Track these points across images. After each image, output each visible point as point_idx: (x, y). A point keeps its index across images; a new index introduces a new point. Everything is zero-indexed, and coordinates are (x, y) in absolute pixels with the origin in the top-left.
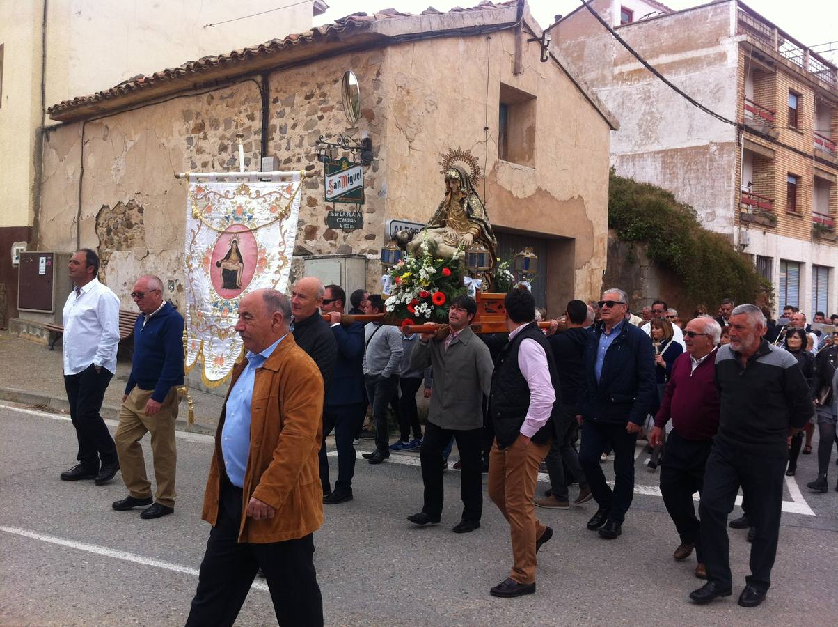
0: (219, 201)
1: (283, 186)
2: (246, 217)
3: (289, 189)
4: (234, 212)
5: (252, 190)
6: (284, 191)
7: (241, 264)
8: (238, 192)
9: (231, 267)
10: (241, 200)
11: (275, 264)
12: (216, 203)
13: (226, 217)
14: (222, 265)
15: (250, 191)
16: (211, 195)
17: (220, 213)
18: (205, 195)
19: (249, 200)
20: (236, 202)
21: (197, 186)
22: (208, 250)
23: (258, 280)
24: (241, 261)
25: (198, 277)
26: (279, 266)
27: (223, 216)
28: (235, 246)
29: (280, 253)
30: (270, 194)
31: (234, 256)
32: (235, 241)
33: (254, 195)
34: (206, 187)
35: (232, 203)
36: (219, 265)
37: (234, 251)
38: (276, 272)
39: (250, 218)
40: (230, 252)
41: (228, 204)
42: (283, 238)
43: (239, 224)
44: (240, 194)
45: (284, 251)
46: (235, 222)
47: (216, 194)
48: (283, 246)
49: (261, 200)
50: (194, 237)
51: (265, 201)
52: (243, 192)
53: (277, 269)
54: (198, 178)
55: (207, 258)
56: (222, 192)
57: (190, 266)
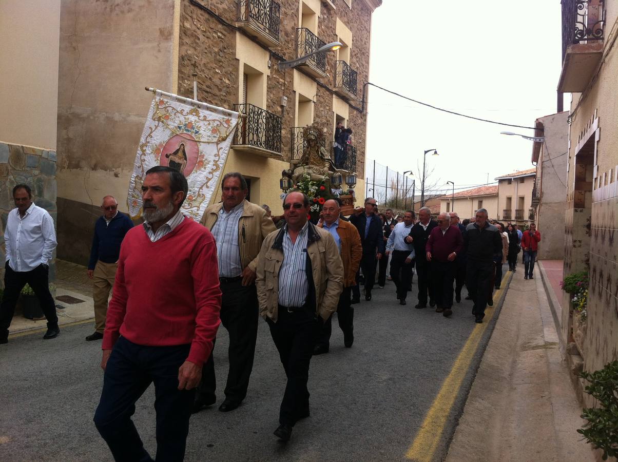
0: (175, 114)
1: (223, 118)
2: (194, 131)
3: (228, 122)
4: (186, 125)
5: (201, 115)
6: (224, 121)
7: (185, 161)
8: (191, 112)
9: (177, 160)
10: (192, 118)
11: (210, 167)
12: (173, 115)
13: (179, 127)
14: (170, 157)
15: (200, 115)
16: (170, 109)
17: (174, 122)
18: (165, 108)
19: (198, 120)
20: (188, 119)
21: (160, 99)
22: (161, 145)
23: (195, 174)
24: (186, 159)
25: (149, 160)
26: (212, 169)
27: (177, 125)
28: (182, 148)
29: (214, 161)
30: (214, 120)
31: (180, 154)
32: (183, 144)
33: (202, 118)
34: (167, 102)
35: (185, 118)
36: (167, 156)
37: (181, 151)
38: (210, 173)
39: (197, 132)
40: (178, 150)
41: (182, 118)
42: (218, 152)
43: (189, 135)
44: (192, 114)
45: (218, 161)
46: (185, 132)
47: (173, 109)
48: (218, 157)
49: (206, 123)
50: (151, 132)
51: (209, 124)
52: (194, 114)
53: (211, 171)
54: (162, 94)
55: (159, 149)
56: (179, 110)
57: (143, 151)
